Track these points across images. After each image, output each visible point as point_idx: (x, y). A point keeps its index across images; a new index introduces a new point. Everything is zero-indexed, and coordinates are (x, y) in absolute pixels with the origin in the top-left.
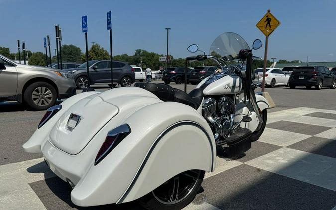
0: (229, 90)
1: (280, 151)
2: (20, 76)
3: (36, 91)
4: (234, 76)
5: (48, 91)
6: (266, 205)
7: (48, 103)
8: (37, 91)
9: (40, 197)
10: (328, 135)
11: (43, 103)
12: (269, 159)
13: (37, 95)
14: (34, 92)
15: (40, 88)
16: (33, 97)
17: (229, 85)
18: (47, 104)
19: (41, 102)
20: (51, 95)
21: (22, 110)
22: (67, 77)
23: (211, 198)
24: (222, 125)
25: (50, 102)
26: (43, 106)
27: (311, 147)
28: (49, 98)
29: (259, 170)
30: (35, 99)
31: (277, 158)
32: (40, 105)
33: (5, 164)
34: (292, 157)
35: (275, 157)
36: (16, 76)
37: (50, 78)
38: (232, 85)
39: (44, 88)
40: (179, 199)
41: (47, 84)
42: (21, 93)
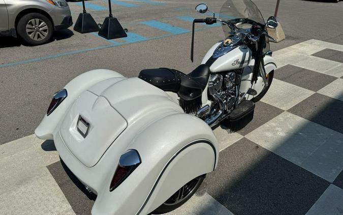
0: (237, 66)
1: (281, 117)
2: (9, 8)
3: (29, 24)
4: (244, 48)
5: (42, 23)
6: (259, 197)
7: (44, 36)
8: (31, 23)
9: (60, 185)
10: (330, 92)
11: (39, 37)
12: (268, 130)
13: (32, 29)
14: (28, 26)
15: (33, 20)
16: (28, 31)
17: (237, 61)
18: (43, 38)
19: (36, 36)
20: (46, 27)
21: (18, 45)
22: (61, 5)
23: (212, 187)
24: (227, 101)
25: (46, 36)
26: (39, 40)
27: (311, 111)
28: (45, 31)
29: (257, 147)
30: (30, 33)
31: (277, 129)
32: (36, 39)
33: (19, 138)
34: (291, 128)
35: (275, 127)
36: (5, 8)
37: (43, 9)
38: (240, 60)
39: (38, 20)
40: (184, 197)
41: (40, 15)
42: (14, 27)
